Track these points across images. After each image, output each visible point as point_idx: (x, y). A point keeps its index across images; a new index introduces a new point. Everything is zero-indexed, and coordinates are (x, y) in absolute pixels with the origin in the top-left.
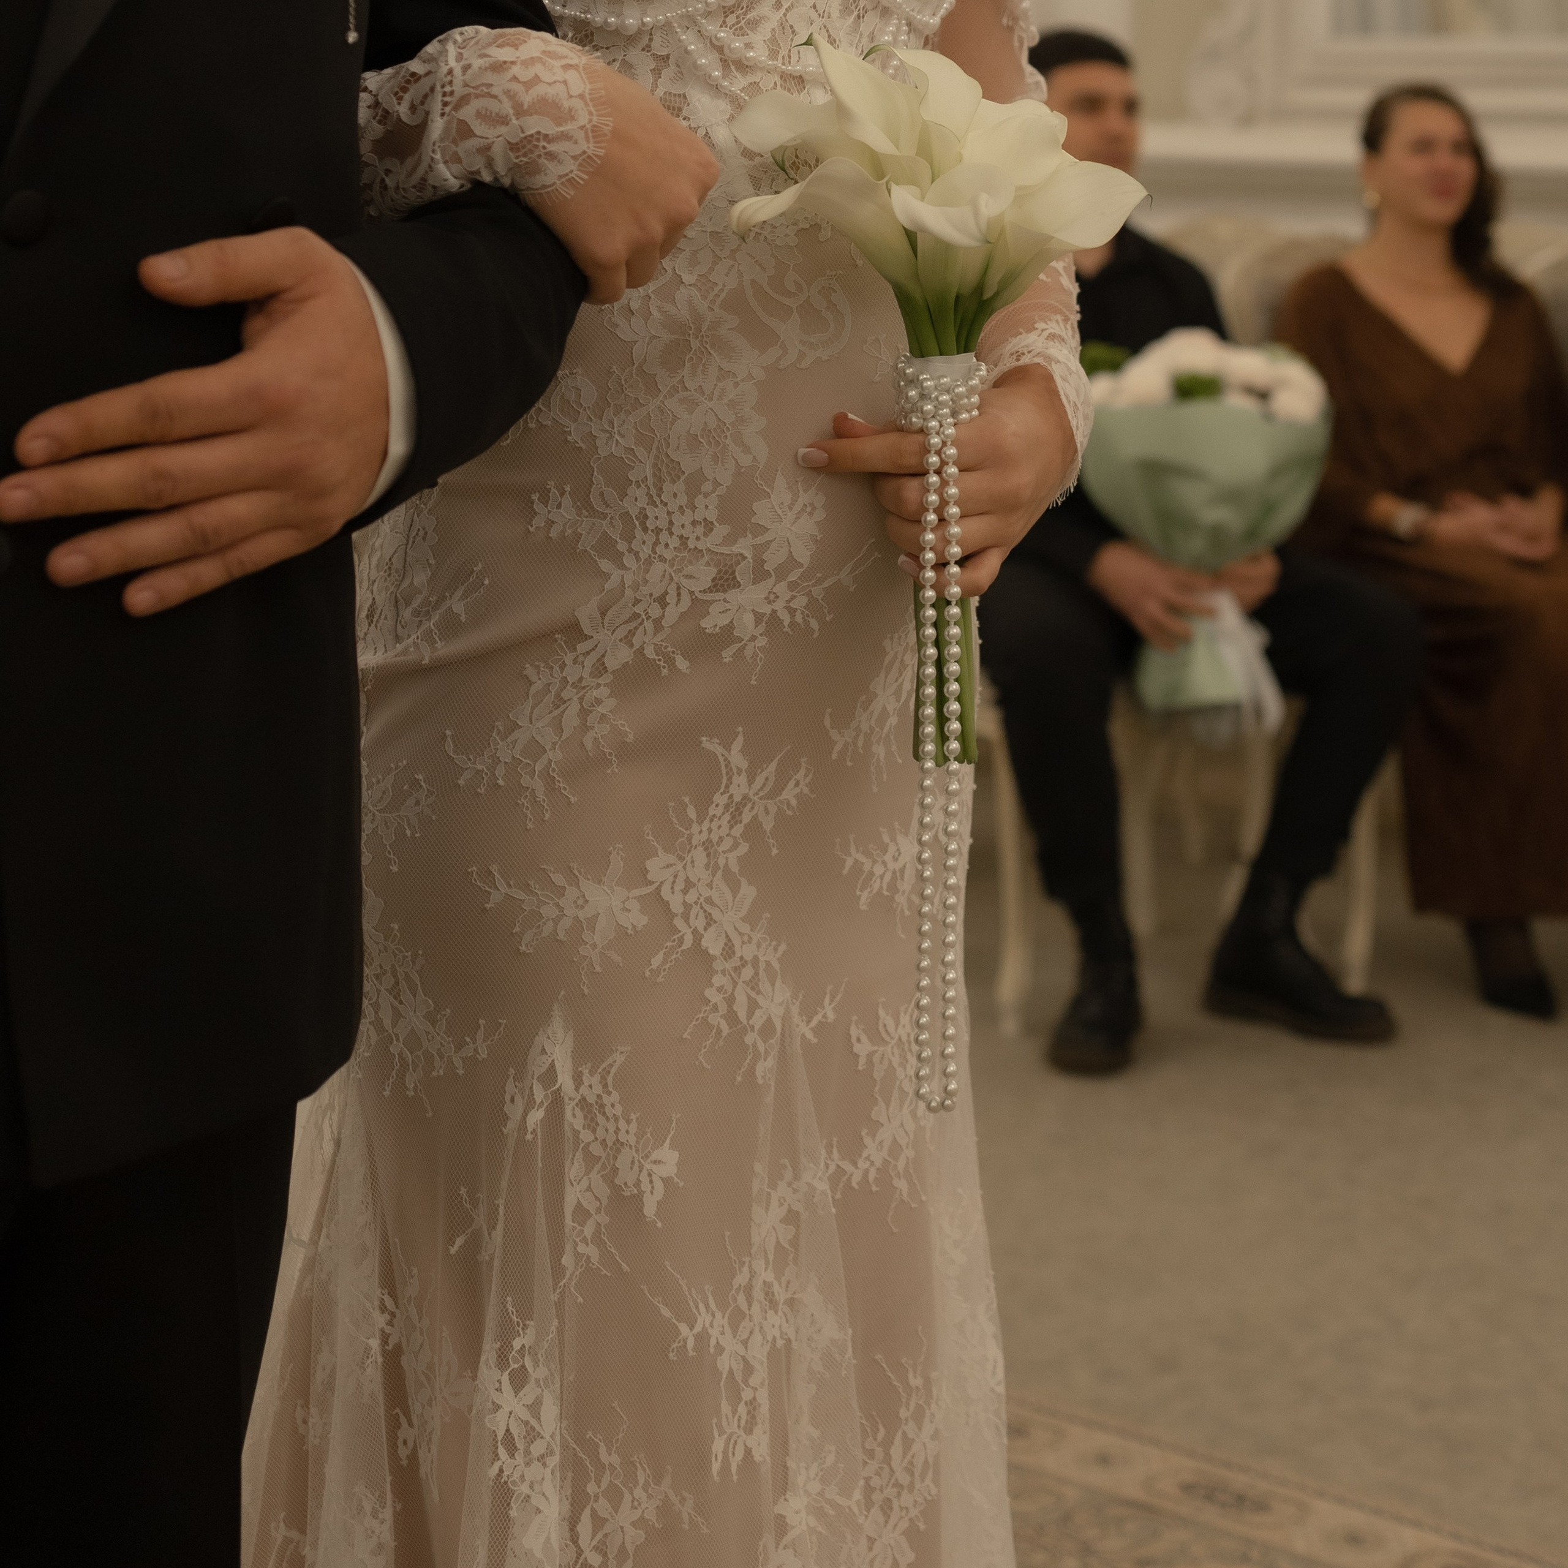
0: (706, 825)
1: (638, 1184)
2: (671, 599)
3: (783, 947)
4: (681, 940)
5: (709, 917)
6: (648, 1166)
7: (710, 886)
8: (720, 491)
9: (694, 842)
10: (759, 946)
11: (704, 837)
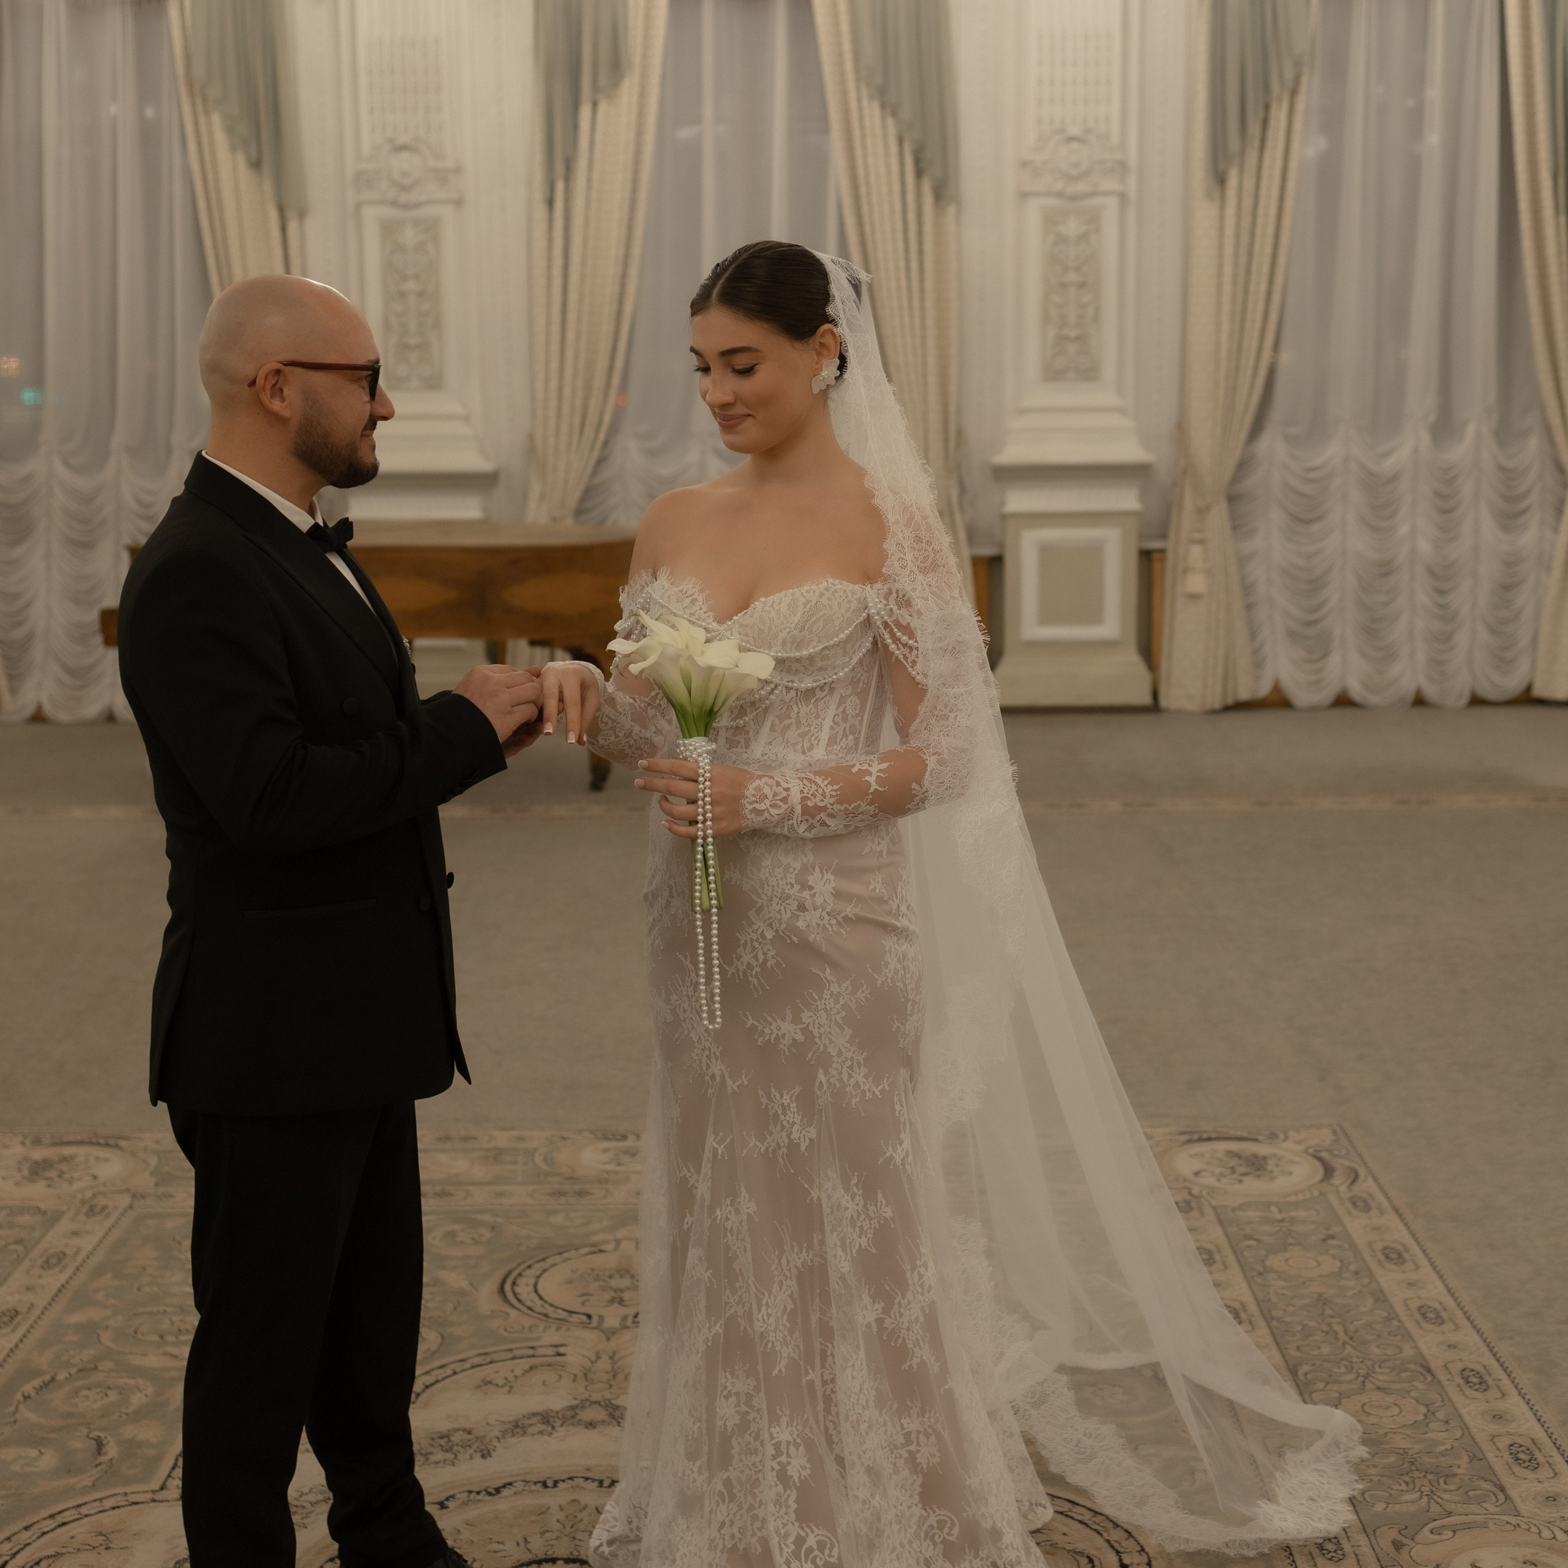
0: (823, 1001)
1: (799, 1138)
2: (783, 911)
3: (865, 1054)
4: (819, 1047)
5: (830, 1040)
6: (803, 1132)
7: (830, 1027)
8: (796, 872)
9: (819, 1008)
10: (854, 1052)
11: (823, 1006)
